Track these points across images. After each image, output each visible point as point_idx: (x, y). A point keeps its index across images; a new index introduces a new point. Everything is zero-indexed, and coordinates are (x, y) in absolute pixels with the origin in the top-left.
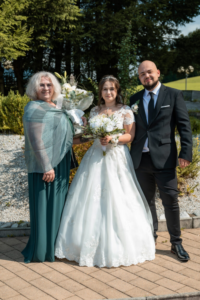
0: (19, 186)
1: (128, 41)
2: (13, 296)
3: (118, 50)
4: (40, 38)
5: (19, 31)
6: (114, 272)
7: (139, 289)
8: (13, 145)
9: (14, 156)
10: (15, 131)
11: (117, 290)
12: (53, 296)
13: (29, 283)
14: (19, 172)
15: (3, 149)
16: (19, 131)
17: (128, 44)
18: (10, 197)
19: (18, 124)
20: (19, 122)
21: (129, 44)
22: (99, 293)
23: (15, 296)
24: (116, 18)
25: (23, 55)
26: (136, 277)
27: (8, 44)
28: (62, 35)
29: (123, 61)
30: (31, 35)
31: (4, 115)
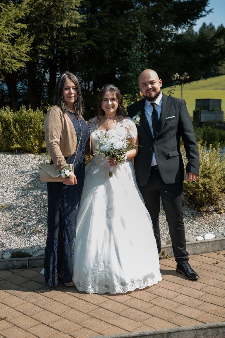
0: (43, 210)
1: (139, 48)
2: (76, 329)
3: (127, 57)
4: (40, 47)
5: (21, 40)
6: (176, 298)
7: (210, 314)
8: (29, 165)
9: (31, 177)
10: (27, 149)
11: (187, 317)
12: (120, 327)
13: (88, 315)
14: (41, 195)
15: (18, 170)
16: (32, 149)
17: (138, 51)
18: (35, 222)
19: (31, 142)
20: (33, 140)
21: (139, 51)
22: (169, 321)
23: (79, 329)
24: (121, 24)
25: (23, 66)
26: (201, 302)
27: (7, 55)
28: (63, 43)
29: (133, 69)
30: (31, 44)
31: (15, 132)
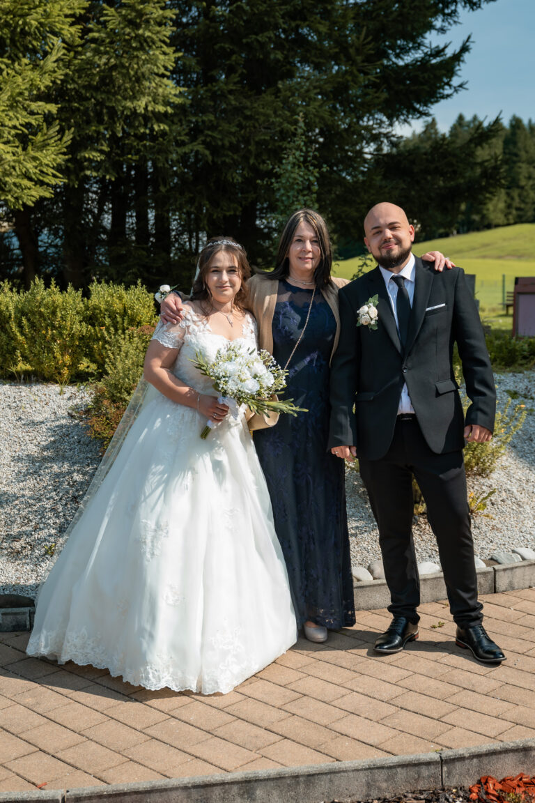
0: (70, 505)
1: (298, 160)
2: (113, 764)
3: (273, 180)
4: (87, 156)
5: (42, 139)
6: (340, 700)
7: (409, 735)
8: (46, 408)
9: (50, 434)
10: (46, 374)
11: (359, 741)
12: (209, 761)
13: (144, 733)
14: (70, 473)
15: (23, 417)
16: (57, 375)
17: (296, 167)
18: (53, 532)
19: (55, 357)
20: (58, 355)
21: (299, 167)
22: (318, 749)
23: (119, 765)
24: (263, 108)
25: (47, 195)
26: (393, 709)
27: (12, 170)
28: (137, 147)
29: (286, 206)
30: (67, 147)
31: (20, 338)
